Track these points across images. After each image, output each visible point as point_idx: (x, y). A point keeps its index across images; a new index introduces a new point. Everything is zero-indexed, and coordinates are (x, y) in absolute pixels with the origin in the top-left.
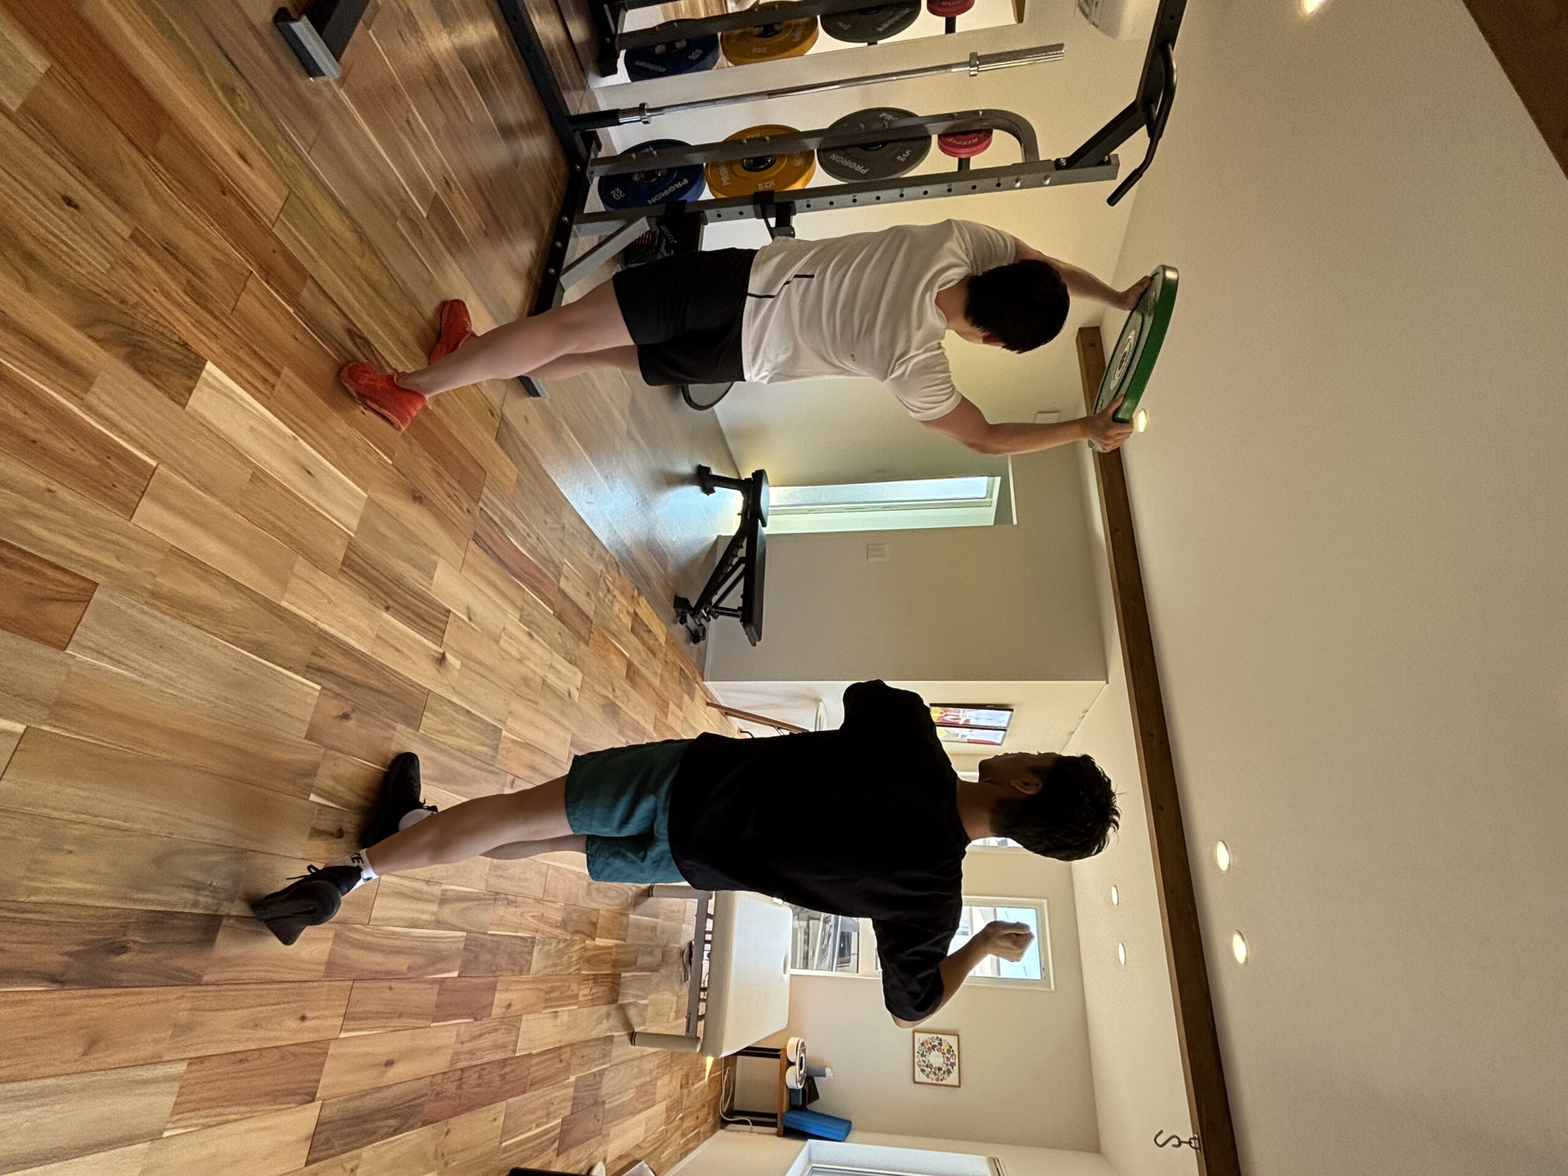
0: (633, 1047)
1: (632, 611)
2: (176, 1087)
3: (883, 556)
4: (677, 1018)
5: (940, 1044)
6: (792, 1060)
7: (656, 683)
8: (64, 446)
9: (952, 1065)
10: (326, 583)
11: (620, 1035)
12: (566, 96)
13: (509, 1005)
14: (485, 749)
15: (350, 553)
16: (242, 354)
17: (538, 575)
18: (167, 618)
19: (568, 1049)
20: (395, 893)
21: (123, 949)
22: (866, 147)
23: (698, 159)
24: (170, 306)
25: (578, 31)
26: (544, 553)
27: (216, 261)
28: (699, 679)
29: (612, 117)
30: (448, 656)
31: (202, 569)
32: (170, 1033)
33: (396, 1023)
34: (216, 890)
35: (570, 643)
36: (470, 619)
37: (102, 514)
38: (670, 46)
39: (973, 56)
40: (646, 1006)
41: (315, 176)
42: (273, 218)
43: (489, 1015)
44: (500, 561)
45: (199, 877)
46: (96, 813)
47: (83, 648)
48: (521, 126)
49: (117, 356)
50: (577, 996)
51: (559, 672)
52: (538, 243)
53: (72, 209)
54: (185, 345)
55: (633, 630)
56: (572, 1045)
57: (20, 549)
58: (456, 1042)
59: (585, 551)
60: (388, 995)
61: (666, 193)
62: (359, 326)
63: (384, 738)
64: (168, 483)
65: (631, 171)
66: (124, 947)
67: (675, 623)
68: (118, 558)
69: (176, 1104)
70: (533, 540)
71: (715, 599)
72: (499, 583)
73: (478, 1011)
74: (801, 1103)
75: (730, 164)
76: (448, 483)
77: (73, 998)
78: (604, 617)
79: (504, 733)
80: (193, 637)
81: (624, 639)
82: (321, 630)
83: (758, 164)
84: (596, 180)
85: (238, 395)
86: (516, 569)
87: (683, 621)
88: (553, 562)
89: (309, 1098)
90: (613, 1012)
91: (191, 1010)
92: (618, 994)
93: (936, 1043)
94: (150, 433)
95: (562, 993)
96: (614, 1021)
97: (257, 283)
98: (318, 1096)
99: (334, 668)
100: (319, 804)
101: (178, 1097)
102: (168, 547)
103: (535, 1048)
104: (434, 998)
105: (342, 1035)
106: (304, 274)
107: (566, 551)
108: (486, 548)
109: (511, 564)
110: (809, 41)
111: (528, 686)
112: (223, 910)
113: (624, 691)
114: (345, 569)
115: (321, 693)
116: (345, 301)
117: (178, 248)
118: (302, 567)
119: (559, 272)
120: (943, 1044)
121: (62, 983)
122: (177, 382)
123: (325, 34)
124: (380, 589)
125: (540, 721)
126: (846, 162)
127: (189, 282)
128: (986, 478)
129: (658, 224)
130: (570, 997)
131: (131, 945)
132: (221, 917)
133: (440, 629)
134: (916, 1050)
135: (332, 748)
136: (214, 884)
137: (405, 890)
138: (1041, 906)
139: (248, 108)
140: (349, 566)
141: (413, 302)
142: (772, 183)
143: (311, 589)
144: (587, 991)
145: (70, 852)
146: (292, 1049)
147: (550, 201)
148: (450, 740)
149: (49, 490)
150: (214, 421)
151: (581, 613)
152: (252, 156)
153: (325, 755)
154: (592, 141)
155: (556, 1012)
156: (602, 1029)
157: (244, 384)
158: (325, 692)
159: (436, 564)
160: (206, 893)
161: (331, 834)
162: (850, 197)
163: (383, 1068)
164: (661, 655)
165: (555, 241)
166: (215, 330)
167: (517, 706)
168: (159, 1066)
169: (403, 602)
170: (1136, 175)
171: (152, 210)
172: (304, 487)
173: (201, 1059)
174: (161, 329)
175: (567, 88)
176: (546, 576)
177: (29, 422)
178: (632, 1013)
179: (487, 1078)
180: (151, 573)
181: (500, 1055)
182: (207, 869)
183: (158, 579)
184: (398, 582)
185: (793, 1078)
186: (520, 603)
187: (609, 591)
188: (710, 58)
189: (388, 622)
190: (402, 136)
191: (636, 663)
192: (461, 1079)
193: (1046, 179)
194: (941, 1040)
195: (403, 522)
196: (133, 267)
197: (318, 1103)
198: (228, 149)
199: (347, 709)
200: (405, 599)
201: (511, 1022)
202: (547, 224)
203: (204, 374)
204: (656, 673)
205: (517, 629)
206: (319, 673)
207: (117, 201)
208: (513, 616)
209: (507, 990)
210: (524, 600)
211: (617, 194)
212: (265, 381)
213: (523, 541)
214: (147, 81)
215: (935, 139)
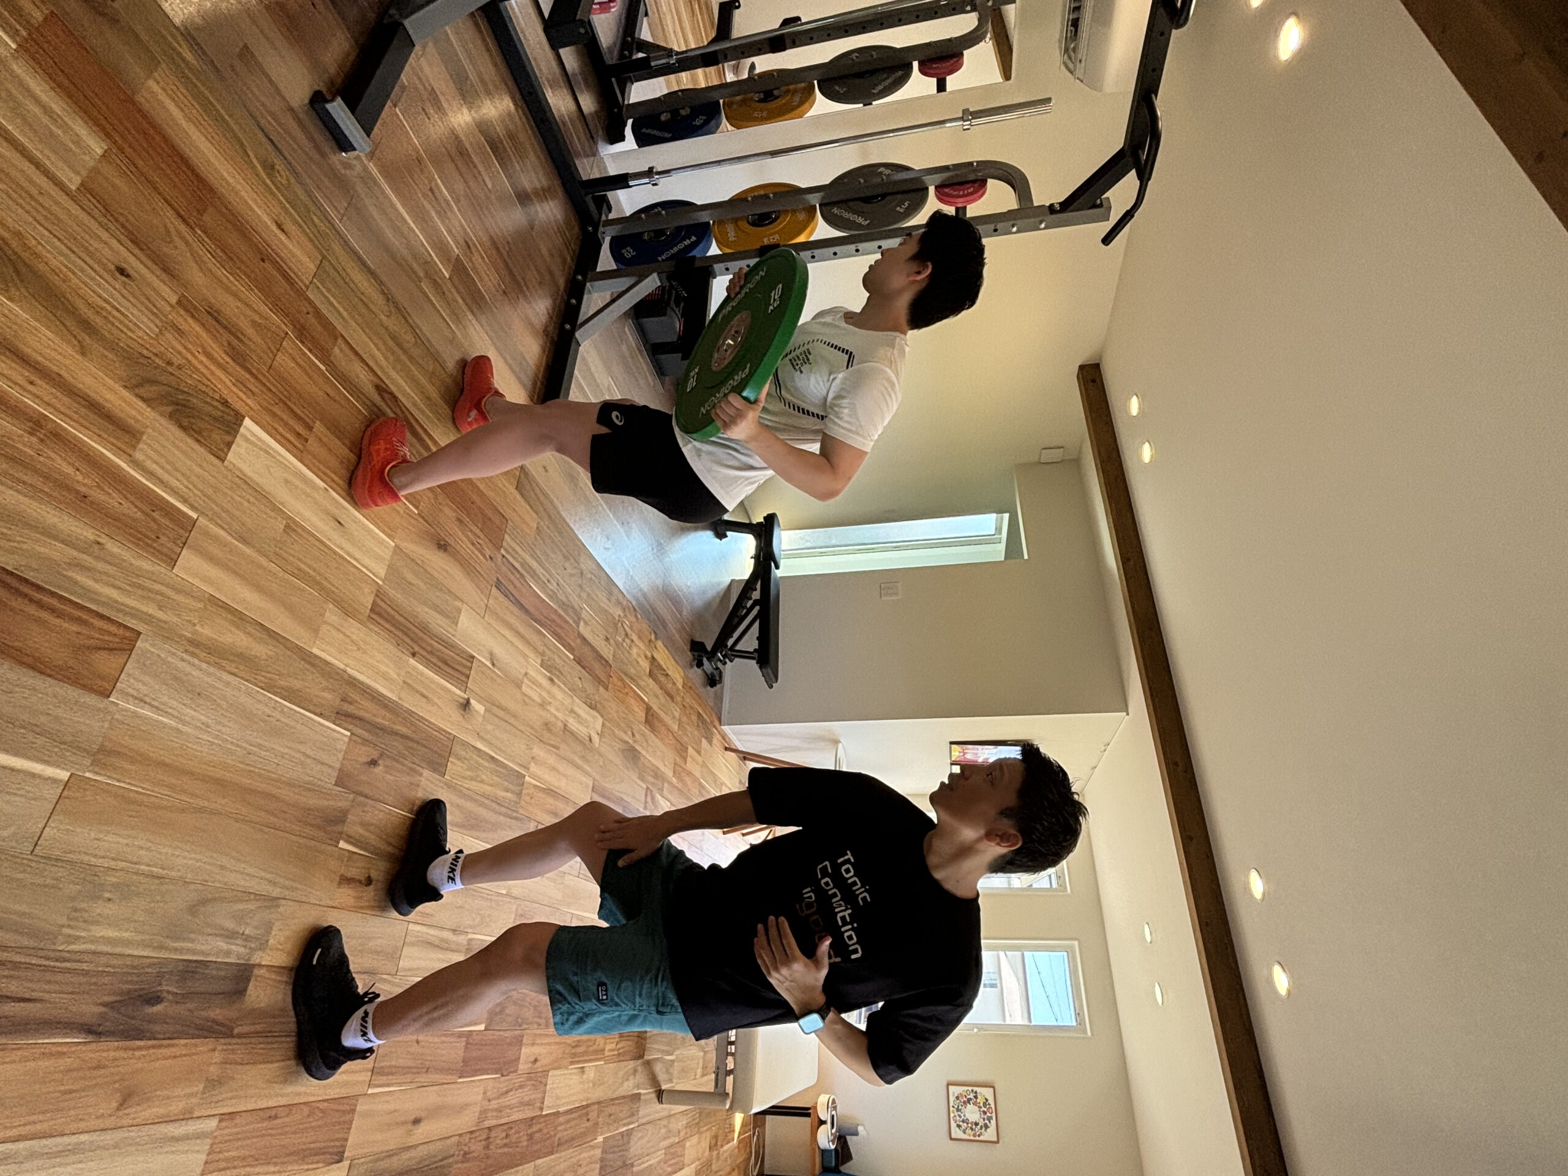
0: (661, 1106)
1: (649, 655)
2: (206, 1146)
3: (896, 594)
4: (703, 1075)
5: (976, 1097)
6: (823, 1119)
7: (675, 727)
8: (113, 500)
9: (990, 1119)
10: (355, 630)
11: (647, 1092)
12: (577, 162)
13: (536, 1060)
14: (509, 795)
15: (379, 601)
16: (276, 409)
17: (558, 621)
18: (204, 666)
19: (596, 1106)
20: (422, 942)
21: (155, 999)
22: (867, 200)
23: (705, 217)
24: (212, 367)
25: (588, 103)
26: (564, 599)
27: (254, 323)
28: (717, 723)
29: (622, 181)
30: (472, 701)
31: (238, 618)
32: (201, 1087)
33: (423, 1078)
34: (247, 938)
35: (590, 687)
36: (493, 665)
37: (145, 565)
38: (675, 112)
39: (966, 111)
40: (673, 1061)
41: (346, 244)
42: (307, 283)
43: (515, 1071)
44: (521, 607)
45: (230, 925)
46: (135, 860)
47: (125, 694)
48: (536, 193)
49: (161, 415)
50: (603, 1050)
51: (579, 716)
52: (554, 301)
53: (124, 278)
54: (225, 403)
55: (651, 674)
56: (599, 1103)
57: (70, 601)
58: (484, 1099)
59: (602, 597)
60: (415, 1049)
61: (675, 249)
62: (387, 381)
63: (411, 784)
64: (207, 534)
65: (641, 230)
66: (158, 997)
67: (692, 666)
68: (160, 608)
69: (206, 1163)
70: (553, 586)
71: (730, 642)
72: (521, 629)
73: (505, 1067)
74: (833, 1164)
75: (735, 221)
76: (471, 531)
77: (108, 1050)
78: (622, 661)
79: (527, 778)
80: (228, 684)
81: (642, 683)
82: (350, 676)
83: (762, 220)
84: (608, 239)
85: (271, 448)
86: (536, 614)
87: (700, 664)
88: (573, 608)
89: (336, 1158)
90: (640, 1069)
91: (222, 1063)
92: (644, 1050)
93: (971, 1096)
94: (191, 486)
95: (588, 1047)
96: (641, 1077)
97: (292, 344)
98: (346, 1155)
99: (362, 714)
100: (349, 851)
101: (209, 1154)
102: (207, 596)
103: (563, 1105)
104: (461, 1053)
105: (370, 1091)
106: (334, 335)
107: (584, 595)
108: (507, 594)
109: (532, 610)
110: (807, 105)
111: (549, 730)
112: (256, 959)
113: (643, 735)
114: (373, 616)
115: (350, 739)
116: (373, 357)
117: (219, 312)
118: (332, 615)
119: (575, 327)
120: (979, 1097)
121: (99, 1034)
122: (218, 438)
123: (357, 112)
124: (408, 636)
125: (563, 767)
126: (846, 215)
127: (229, 344)
128: (994, 515)
129: (669, 279)
130: (596, 1052)
131: (165, 994)
132: (254, 966)
133: (463, 674)
134: (951, 1104)
135: (361, 794)
136: (247, 932)
137: (432, 939)
138: (1072, 947)
139: (284, 182)
140: (379, 614)
141: (436, 358)
142: (777, 237)
143: (341, 636)
144: (613, 1046)
145: (109, 900)
146: (322, 1106)
147: (564, 261)
148: (474, 785)
149: (99, 543)
150: (250, 474)
151: (600, 657)
152: (289, 226)
153: (353, 801)
154: (604, 204)
155: (582, 1068)
156: (628, 1087)
157: (278, 437)
158: (354, 738)
159: (459, 611)
160: (239, 942)
161: (360, 882)
162: (853, 247)
163: (410, 1126)
164: (679, 699)
165: (569, 298)
166: (251, 387)
167: (539, 751)
168: (190, 1122)
169: (429, 649)
170: (1128, 215)
171: (197, 277)
172: (335, 536)
173: (232, 1115)
174: (204, 388)
175: (578, 155)
176: (567, 622)
177: (80, 478)
178: (658, 1069)
179: (514, 1138)
180: (189, 621)
181: (529, 1114)
182: (240, 918)
183: (198, 628)
184: (425, 629)
185: (825, 1138)
186: (541, 648)
187: (627, 635)
188: (713, 122)
189: (414, 668)
190: (425, 203)
191: (655, 708)
192: (488, 1138)
193: (1041, 222)
194: (976, 1093)
195: (429, 569)
196: (180, 332)
197: (346, 1163)
198: (265, 218)
199: (375, 755)
200: (431, 645)
201: (538, 1078)
202: (561, 282)
203: (242, 430)
204: (674, 717)
205: (538, 674)
206: (349, 720)
207: (166, 270)
208: (535, 661)
209: (533, 1044)
210: (545, 645)
211: (628, 253)
212: (299, 435)
213: (544, 588)
214: (196, 161)
215: (932, 190)
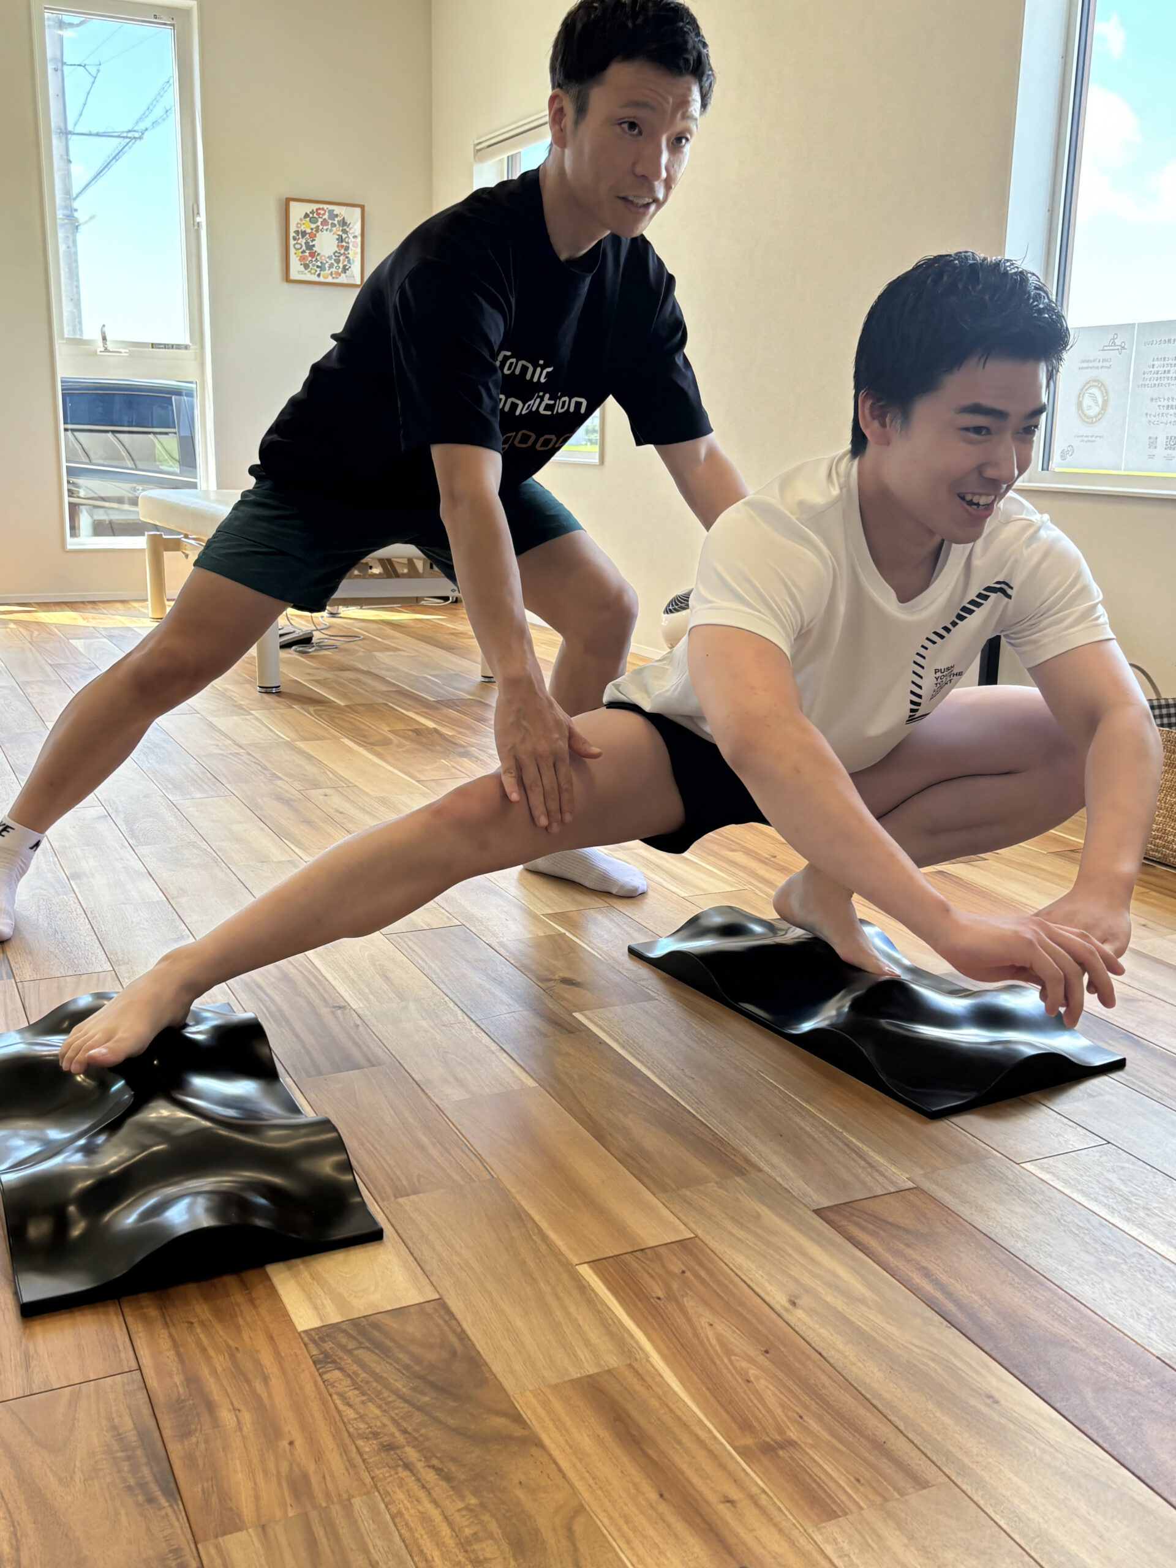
5: (304, 234)
8: (722, 1333)
9: (333, 216)
10: (424, 1068)
24: (287, 1416)
54: (325, 1361)
64: (583, 1243)
93: (303, 241)
102: (661, 1194)
118: (449, 1094)
120: (303, 228)
122: (409, 1328)
134: (314, 278)
143: (461, 1074)
158: (571, 1008)
174: (351, 1393)
177: (753, 1372)
194: (297, 232)
196: (298, 1485)
203: (336, 1320)
